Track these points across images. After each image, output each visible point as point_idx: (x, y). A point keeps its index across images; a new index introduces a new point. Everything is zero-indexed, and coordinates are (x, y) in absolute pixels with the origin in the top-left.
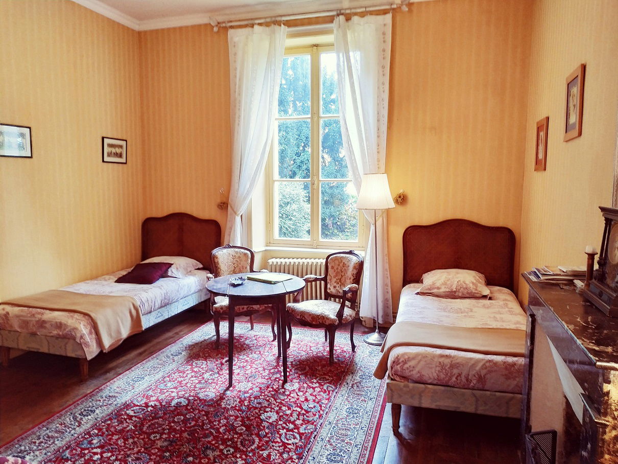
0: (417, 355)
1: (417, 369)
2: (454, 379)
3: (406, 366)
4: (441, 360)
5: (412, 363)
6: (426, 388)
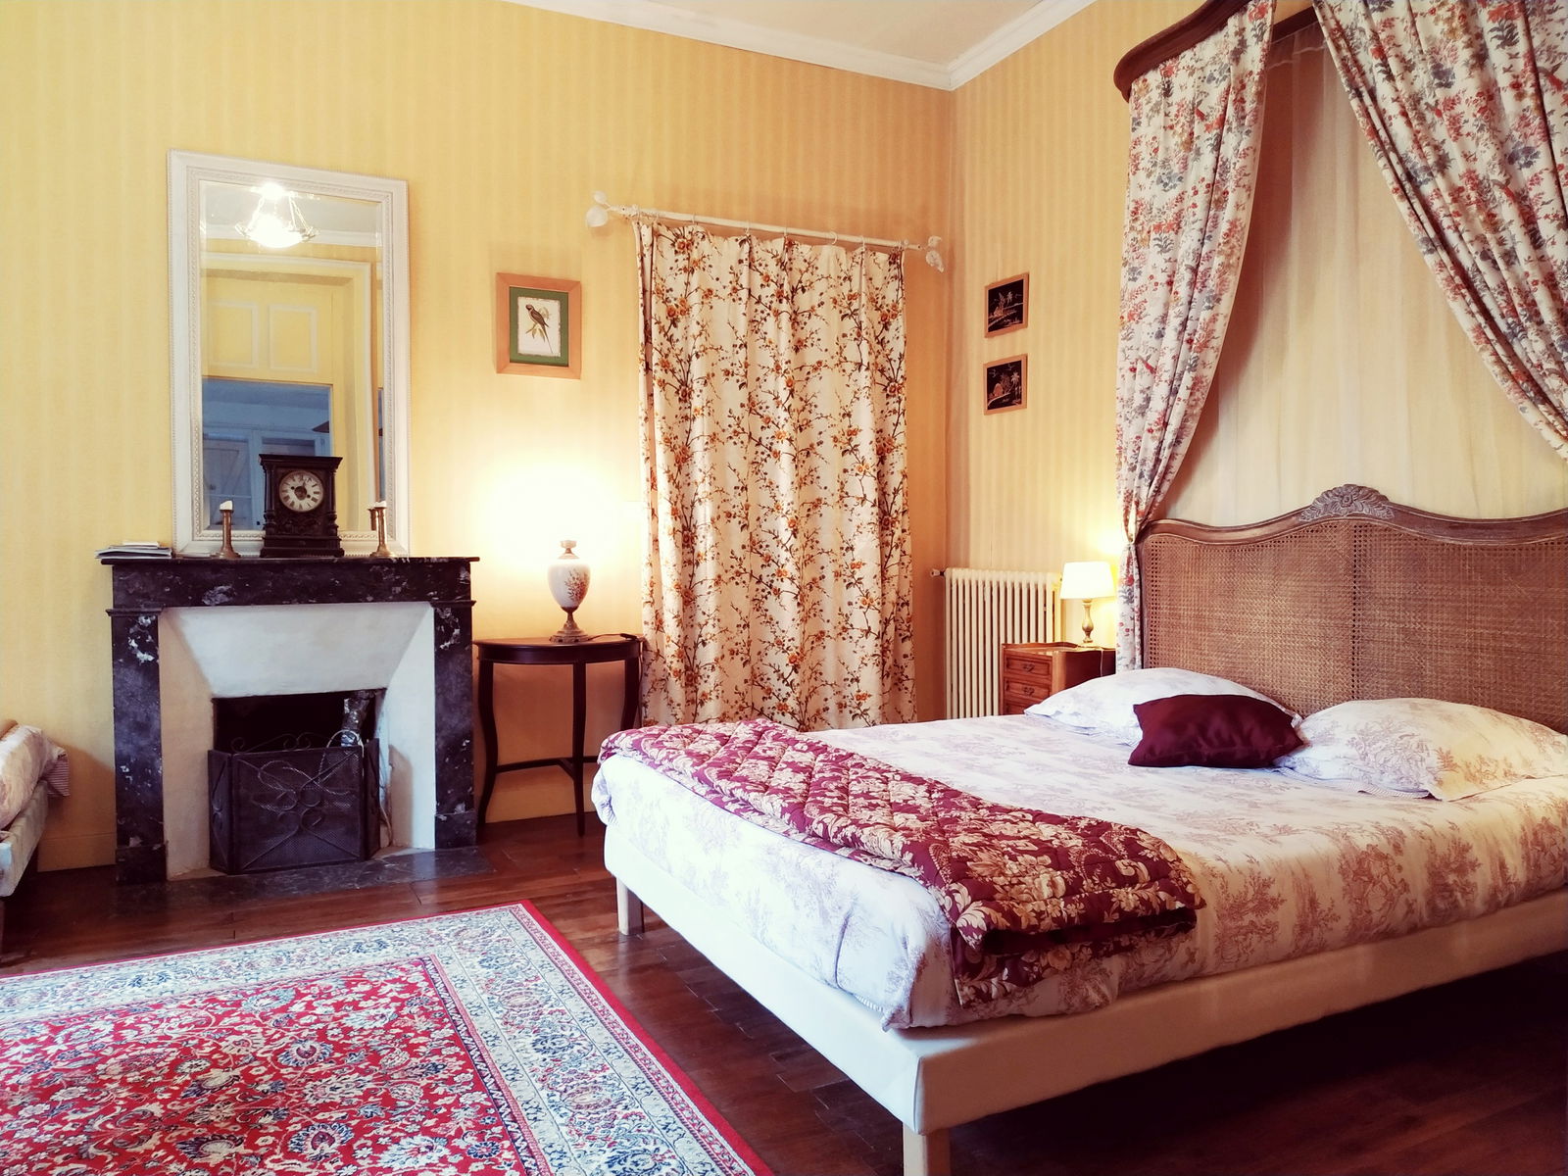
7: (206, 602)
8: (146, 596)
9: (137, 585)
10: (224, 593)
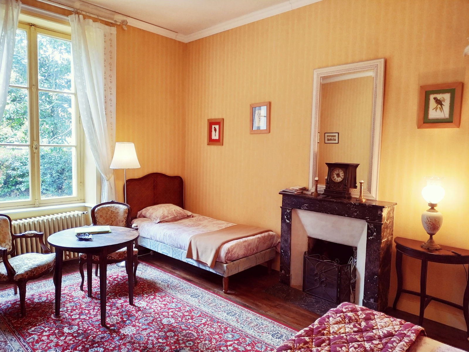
0: (236, 245)
1: (237, 253)
2: (249, 252)
3: (233, 252)
4: (244, 244)
5: (234, 251)
6: (240, 261)
7: (302, 208)
8: (289, 204)
9: (287, 201)
10: (306, 206)
